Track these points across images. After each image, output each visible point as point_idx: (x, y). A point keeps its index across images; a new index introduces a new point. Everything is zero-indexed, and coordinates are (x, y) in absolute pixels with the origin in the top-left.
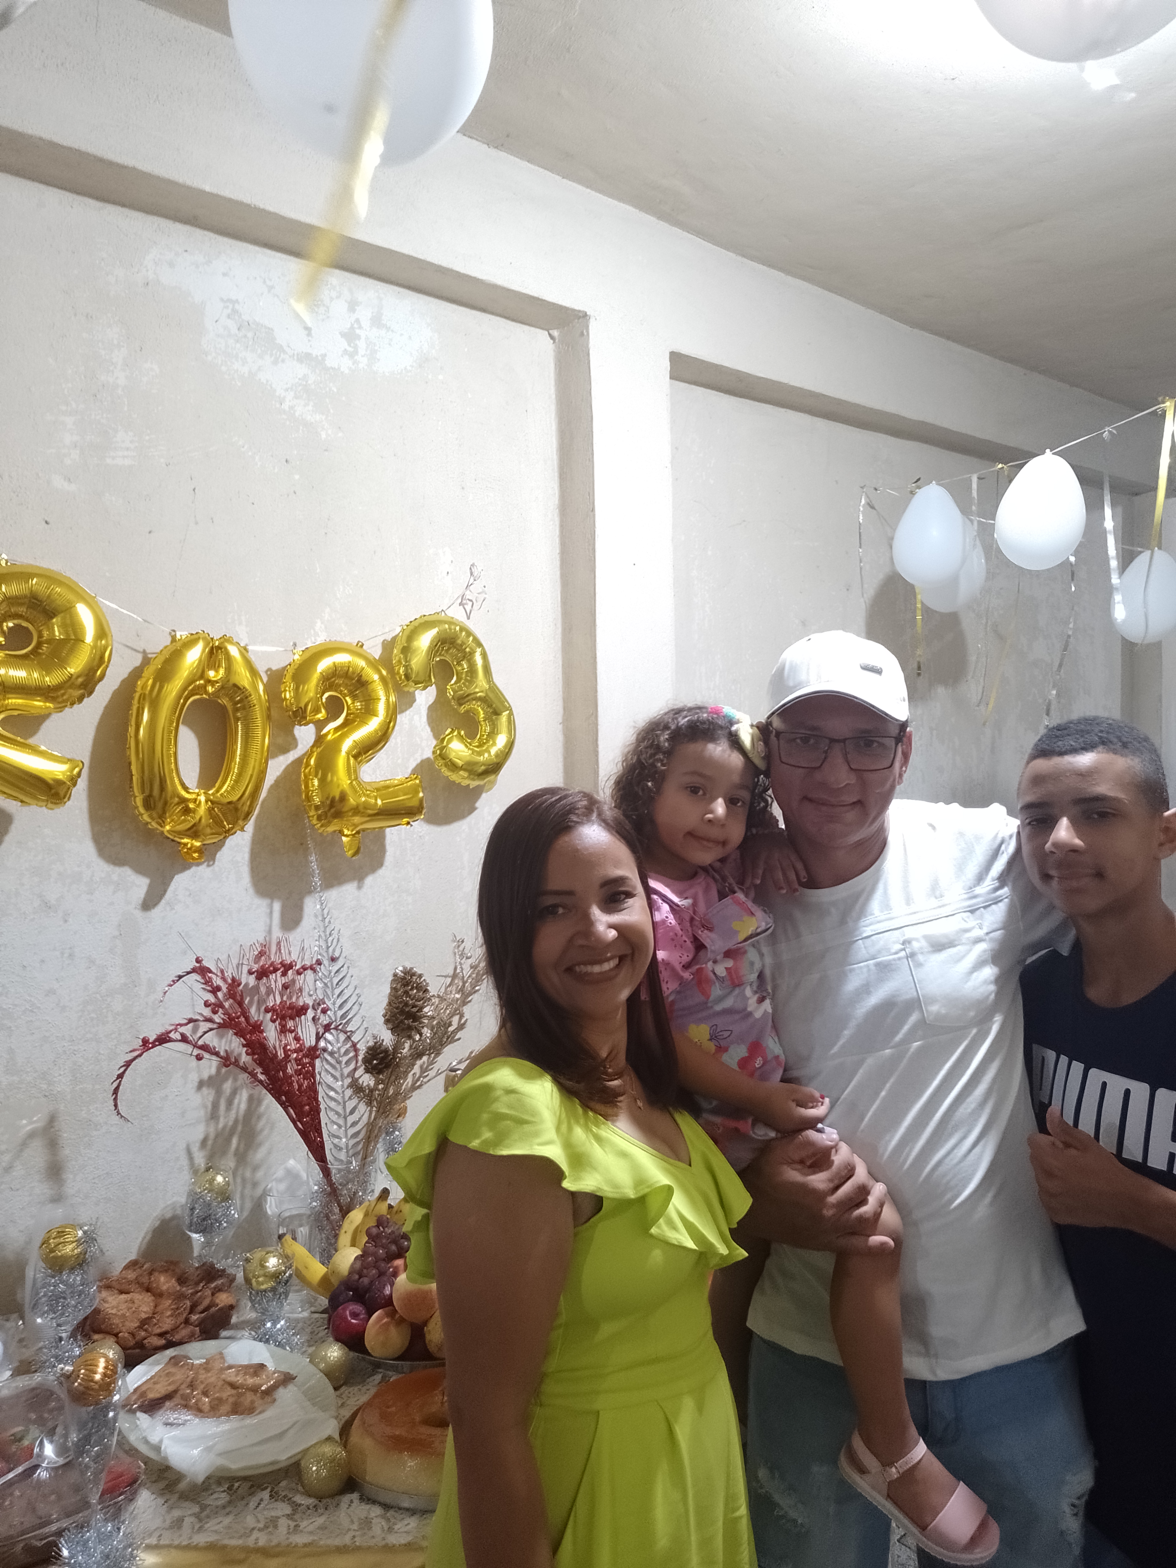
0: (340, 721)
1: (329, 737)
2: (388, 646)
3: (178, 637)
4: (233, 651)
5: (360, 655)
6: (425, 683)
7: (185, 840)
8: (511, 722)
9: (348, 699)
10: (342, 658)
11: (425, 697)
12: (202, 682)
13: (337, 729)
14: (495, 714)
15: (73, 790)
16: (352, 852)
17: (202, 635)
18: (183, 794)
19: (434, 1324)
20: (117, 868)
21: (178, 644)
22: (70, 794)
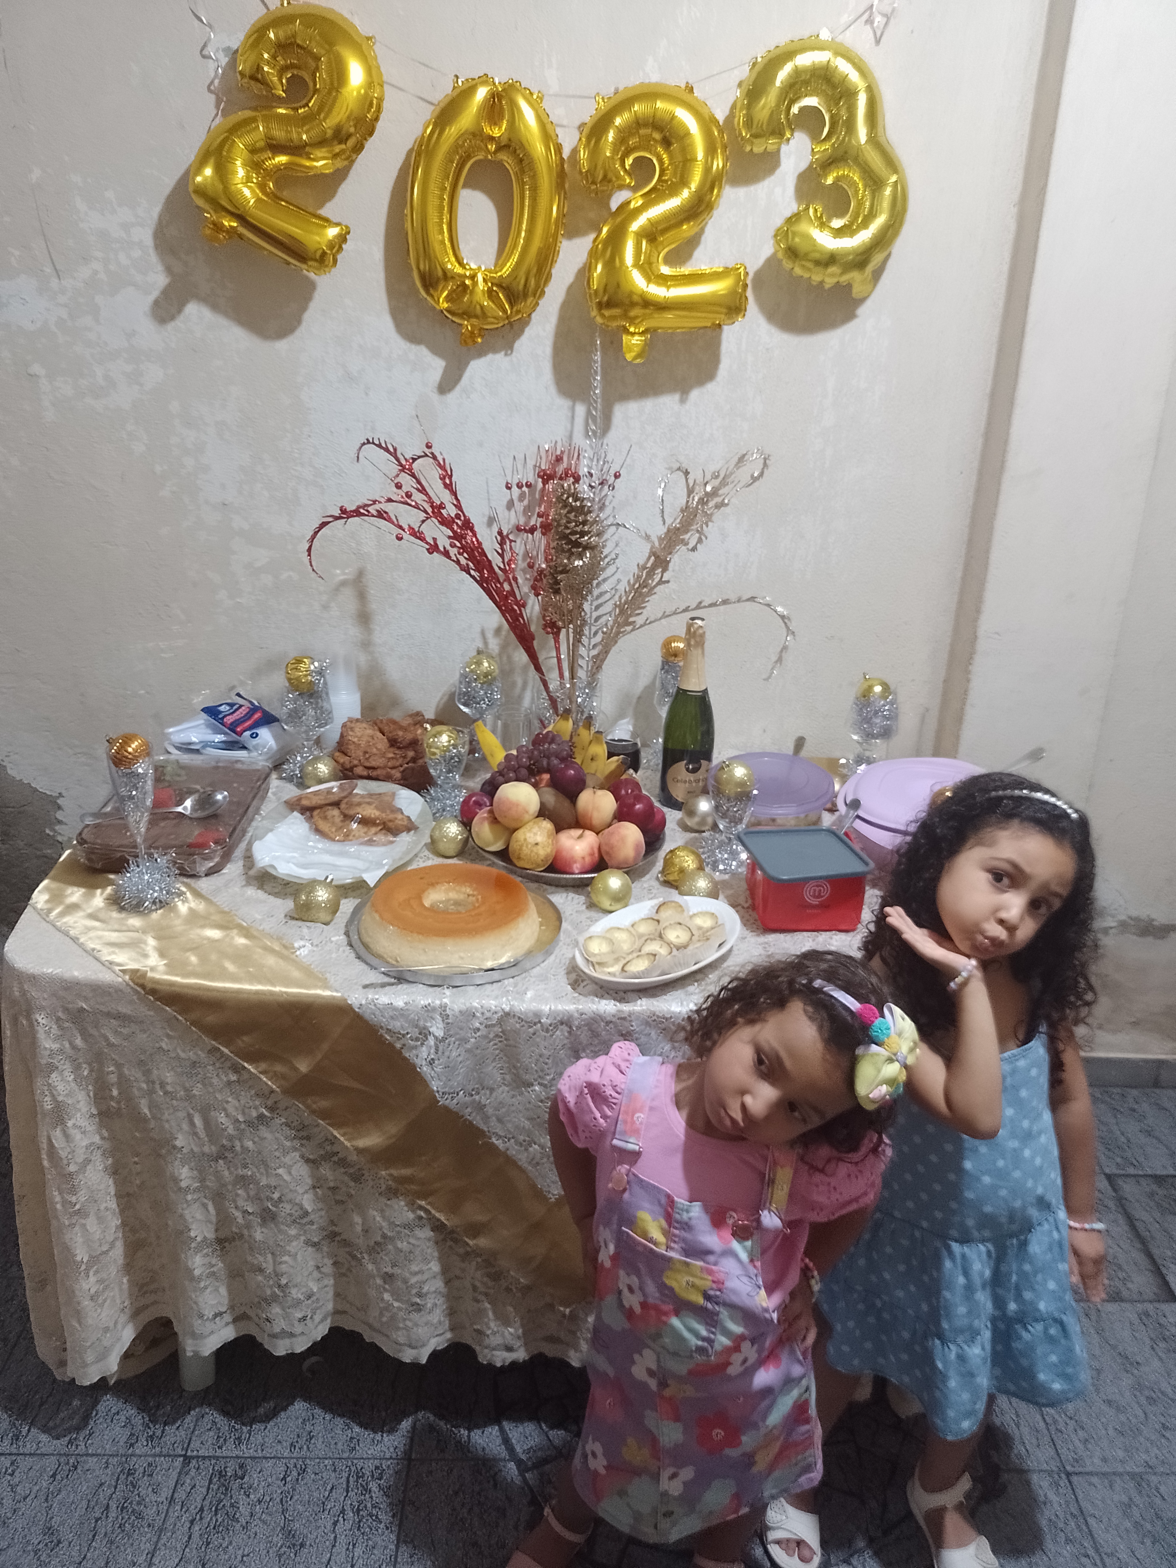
0: (647, 189)
1: (630, 209)
3: (459, 82)
4: (519, 100)
7: (464, 322)
8: (900, 194)
10: (652, 107)
12: (480, 139)
13: (641, 198)
14: (875, 183)
15: (339, 257)
16: (633, 354)
17: (485, 79)
18: (458, 270)
19: (520, 835)
20: (413, 346)
21: (458, 91)
22: (335, 261)
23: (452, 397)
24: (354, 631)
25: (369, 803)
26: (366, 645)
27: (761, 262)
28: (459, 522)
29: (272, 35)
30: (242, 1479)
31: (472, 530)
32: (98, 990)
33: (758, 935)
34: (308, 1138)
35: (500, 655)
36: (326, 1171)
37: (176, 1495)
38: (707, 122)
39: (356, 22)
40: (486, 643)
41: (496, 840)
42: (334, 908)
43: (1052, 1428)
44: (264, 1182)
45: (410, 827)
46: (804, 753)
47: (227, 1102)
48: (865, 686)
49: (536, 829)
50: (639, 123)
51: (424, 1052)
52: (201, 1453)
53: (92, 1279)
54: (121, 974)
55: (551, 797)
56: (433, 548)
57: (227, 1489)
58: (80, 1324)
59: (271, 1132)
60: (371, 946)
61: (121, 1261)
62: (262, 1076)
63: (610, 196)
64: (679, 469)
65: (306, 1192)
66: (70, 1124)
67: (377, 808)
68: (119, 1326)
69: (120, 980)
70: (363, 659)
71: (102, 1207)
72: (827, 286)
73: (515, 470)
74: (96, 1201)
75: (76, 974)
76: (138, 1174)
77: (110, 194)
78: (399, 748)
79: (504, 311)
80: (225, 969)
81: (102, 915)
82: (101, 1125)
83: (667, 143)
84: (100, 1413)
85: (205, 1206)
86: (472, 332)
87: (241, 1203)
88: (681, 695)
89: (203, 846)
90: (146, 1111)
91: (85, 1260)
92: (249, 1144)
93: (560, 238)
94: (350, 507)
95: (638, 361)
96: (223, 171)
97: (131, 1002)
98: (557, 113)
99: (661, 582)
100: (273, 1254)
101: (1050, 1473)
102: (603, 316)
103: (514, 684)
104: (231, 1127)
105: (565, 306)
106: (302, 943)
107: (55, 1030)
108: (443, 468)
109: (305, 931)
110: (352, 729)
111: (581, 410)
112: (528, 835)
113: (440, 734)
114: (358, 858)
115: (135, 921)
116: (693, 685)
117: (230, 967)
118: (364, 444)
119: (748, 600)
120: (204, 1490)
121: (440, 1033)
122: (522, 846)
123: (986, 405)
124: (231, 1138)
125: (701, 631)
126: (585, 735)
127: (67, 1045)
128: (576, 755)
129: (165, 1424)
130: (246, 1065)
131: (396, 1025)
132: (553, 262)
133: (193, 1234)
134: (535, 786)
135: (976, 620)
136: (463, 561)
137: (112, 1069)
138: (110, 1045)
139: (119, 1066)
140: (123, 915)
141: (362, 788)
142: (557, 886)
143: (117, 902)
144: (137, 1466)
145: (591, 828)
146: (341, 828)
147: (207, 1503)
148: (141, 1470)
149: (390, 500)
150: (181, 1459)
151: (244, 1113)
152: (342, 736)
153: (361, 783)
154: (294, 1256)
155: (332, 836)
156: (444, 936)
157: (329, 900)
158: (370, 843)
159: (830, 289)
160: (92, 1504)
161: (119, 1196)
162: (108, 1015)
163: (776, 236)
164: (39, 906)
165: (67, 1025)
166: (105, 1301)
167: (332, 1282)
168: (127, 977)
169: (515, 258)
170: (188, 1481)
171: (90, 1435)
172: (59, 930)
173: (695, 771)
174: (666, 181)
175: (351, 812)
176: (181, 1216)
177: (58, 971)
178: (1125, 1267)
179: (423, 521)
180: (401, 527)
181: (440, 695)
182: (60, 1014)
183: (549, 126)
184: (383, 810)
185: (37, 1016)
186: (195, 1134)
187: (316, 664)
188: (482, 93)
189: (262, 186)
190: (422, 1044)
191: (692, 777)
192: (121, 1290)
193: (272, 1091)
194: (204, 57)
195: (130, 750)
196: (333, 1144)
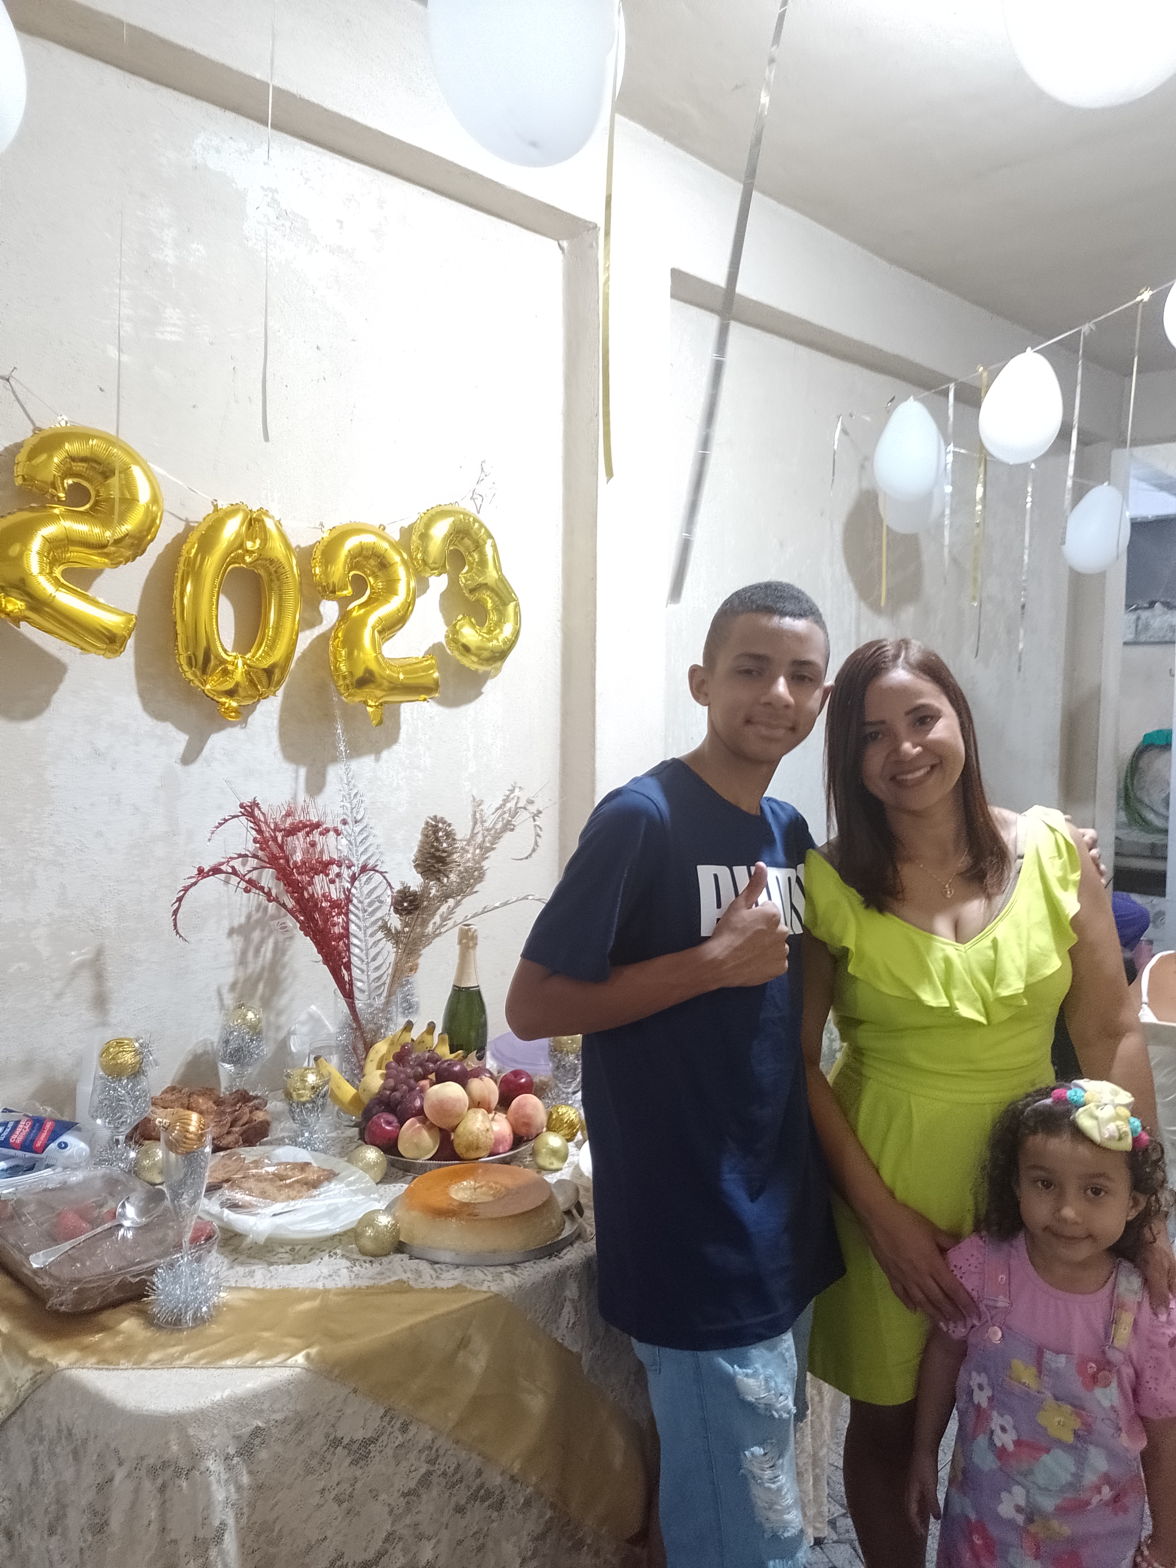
0: (364, 599)
1: (355, 614)
2: (407, 532)
3: (220, 506)
4: (269, 524)
5: (384, 538)
6: (441, 570)
7: (223, 700)
8: (517, 614)
9: (371, 579)
10: (368, 539)
11: (439, 583)
12: (240, 551)
13: (361, 606)
14: (503, 604)
16: (376, 722)
17: (242, 507)
18: (224, 655)
19: (469, 1127)
20: (159, 723)
23: (194, 768)
24: (88, 1015)
50: (361, 549)
94: (206, 867)
107: (224, 1473)
112: (478, 1124)
122: (468, 1140)
126: (429, 1039)
165: (235, 1462)
182: (229, 1449)
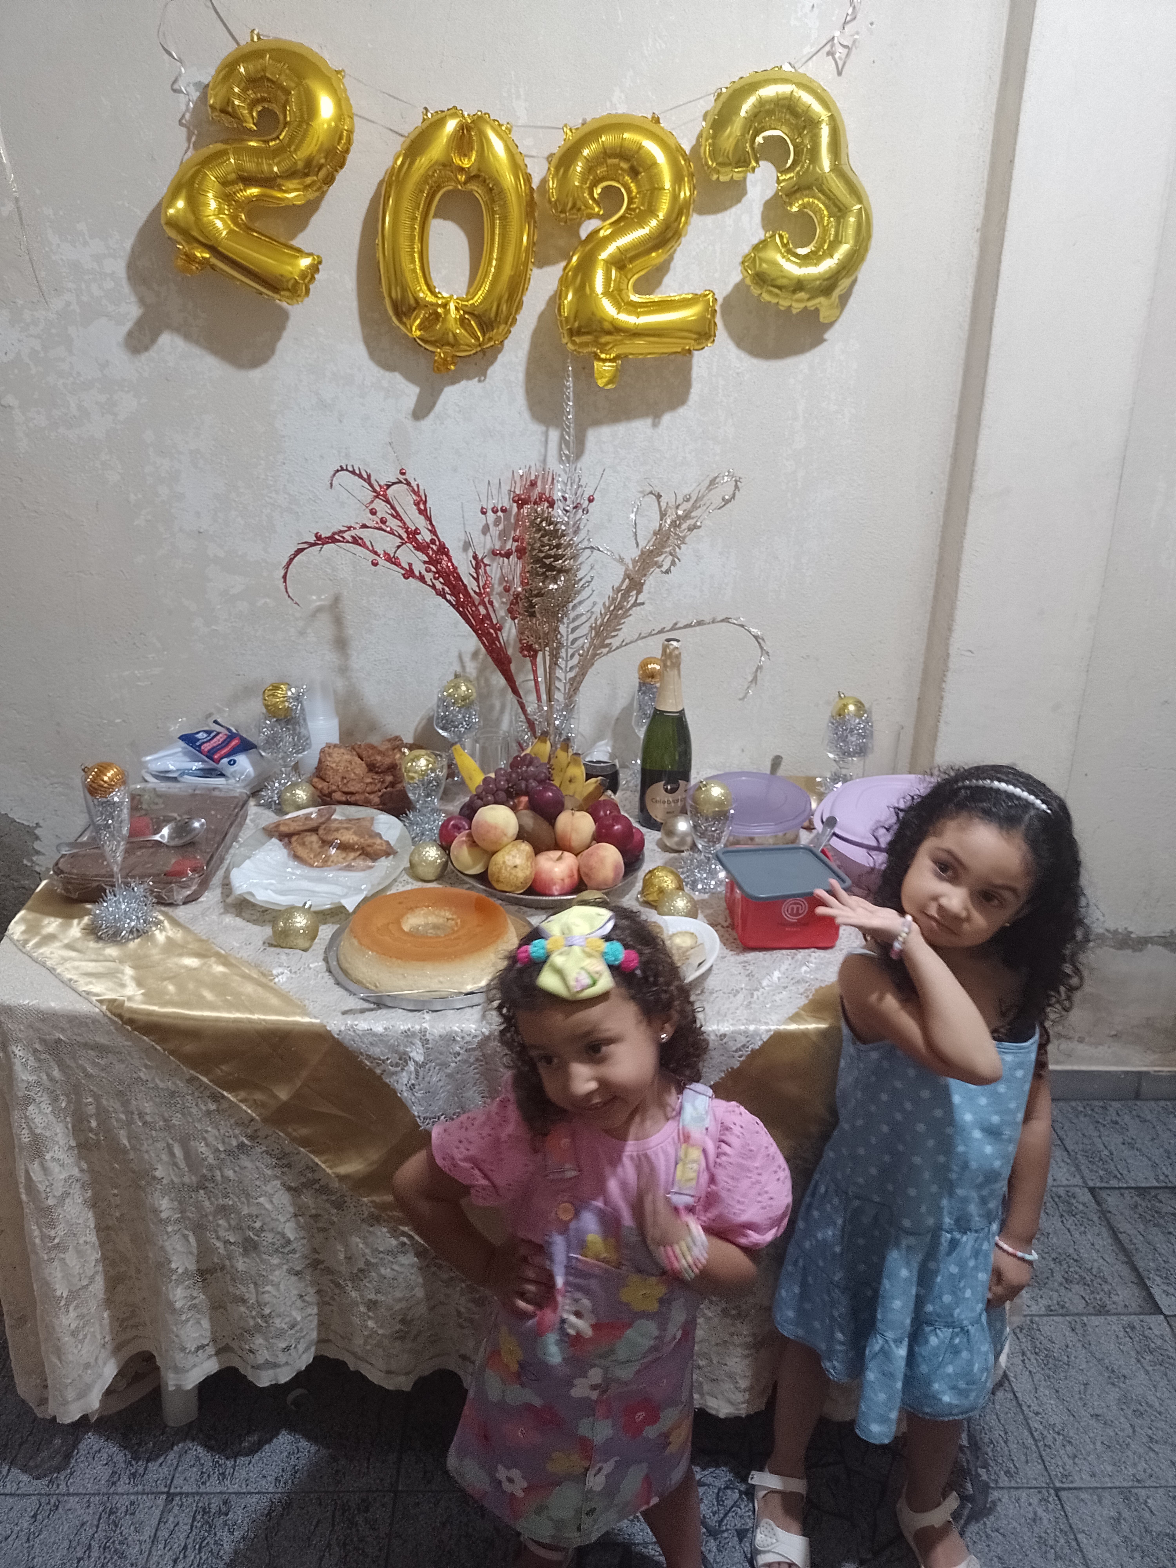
0: (616, 218)
1: (600, 237)
3: (429, 114)
7: (436, 349)
8: (863, 221)
12: (449, 170)
13: (610, 226)
14: (839, 211)
15: (311, 287)
16: (605, 380)
17: (454, 112)
18: (430, 298)
19: (499, 858)
20: (387, 374)
21: (426, 123)
22: (308, 291)
23: (427, 423)
24: (331, 657)
25: (347, 829)
26: (343, 670)
27: (730, 288)
28: (435, 548)
29: (242, 70)
30: (227, 1514)
31: (447, 554)
32: (75, 1021)
33: (738, 954)
34: (289, 1166)
35: (478, 678)
36: (307, 1199)
37: (159, 1533)
38: (673, 152)
39: (326, 56)
40: (463, 667)
41: (475, 864)
42: (312, 934)
43: (1041, 1444)
44: (245, 1211)
45: (389, 852)
46: (781, 772)
47: (207, 1132)
48: (840, 704)
49: (514, 852)
50: (606, 154)
51: (404, 1078)
52: (184, 1490)
53: (72, 1314)
54: (98, 1004)
55: (529, 819)
56: (409, 573)
57: (210, 1527)
58: (60, 1360)
59: (252, 1161)
60: (350, 972)
61: (101, 1295)
62: (241, 1105)
63: (579, 225)
64: (651, 493)
65: (288, 1220)
66: (48, 1157)
67: (355, 833)
68: (100, 1362)
69: (97, 1010)
70: (340, 684)
71: (81, 1241)
72: (794, 311)
73: (490, 496)
74: (75, 1235)
75: (53, 1004)
76: (117, 1206)
77: (81, 226)
78: (377, 773)
79: (477, 338)
80: (204, 997)
81: (79, 945)
82: (80, 1157)
83: (634, 172)
84: (81, 1452)
85: (185, 1237)
86: (445, 360)
87: (222, 1233)
88: (658, 716)
89: (181, 873)
90: (126, 1142)
91: (65, 1295)
92: (230, 1174)
93: (530, 266)
94: (325, 534)
95: (610, 386)
96: (195, 203)
97: (108, 1033)
98: (526, 144)
99: (635, 604)
100: (256, 1284)
101: (1039, 1489)
102: (574, 343)
103: (492, 708)
104: (211, 1156)
105: (536, 333)
106: (280, 970)
107: (32, 1062)
108: (417, 493)
109: (284, 957)
110: (330, 755)
111: (554, 435)
112: (507, 858)
113: (418, 758)
114: (336, 883)
115: (112, 951)
116: (669, 706)
117: (208, 995)
118: (338, 471)
119: (722, 621)
120: (188, 1527)
121: (420, 1058)
122: (501, 869)
123: (954, 426)
124: (211, 1168)
125: (676, 652)
126: (563, 757)
127: (45, 1077)
128: (554, 777)
129: (148, 1460)
130: (225, 1093)
131: (376, 1051)
132: (525, 289)
133: (173, 1266)
134: (514, 808)
135: (948, 638)
136: (439, 586)
137: (90, 1100)
138: (88, 1076)
139: (97, 1098)
140: (100, 945)
141: (340, 813)
142: (537, 908)
143: (94, 932)
144: (119, 1505)
145: (570, 850)
146: (320, 854)
147: (190, 1540)
148: (124, 1509)
149: (364, 526)
150: (164, 1496)
151: (223, 1142)
152: (320, 762)
153: (339, 808)
154: (277, 1286)
155: (311, 861)
156: (424, 960)
157: (307, 927)
158: (349, 868)
159: (798, 314)
160: (74, 1544)
161: (99, 1229)
162: (86, 1045)
163: (743, 263)
164: (16, 937)
165: (43, 1056)
166: (85, 1336)
167: (315, 1311)
168: (104, 1008)
169: (486, 286)
170: (171, 1519)
171: (71, 1474)
172: (35, 961)
173: (673, 791)
174: (634, 210)
175: (330, 838)
176: (162, 1248)
177: (34, 1002)
178: (1110, 1280)
179: (399, 547)
180: (376, 553)
181: (418, 719)
182: (37, 1046)
183: (518, 157)
184: (361, 835)
185: (14, 1048)
186: (175, 1164)
187: (293, 690)
188: (451, 125)
189: (234, 218)
190: (403, 1069)
191: (670, 797)
192: (101, 1325)
193: (252, 1120)
194: (175, 91)
195: (106, 778)
196: (314, 1171)
